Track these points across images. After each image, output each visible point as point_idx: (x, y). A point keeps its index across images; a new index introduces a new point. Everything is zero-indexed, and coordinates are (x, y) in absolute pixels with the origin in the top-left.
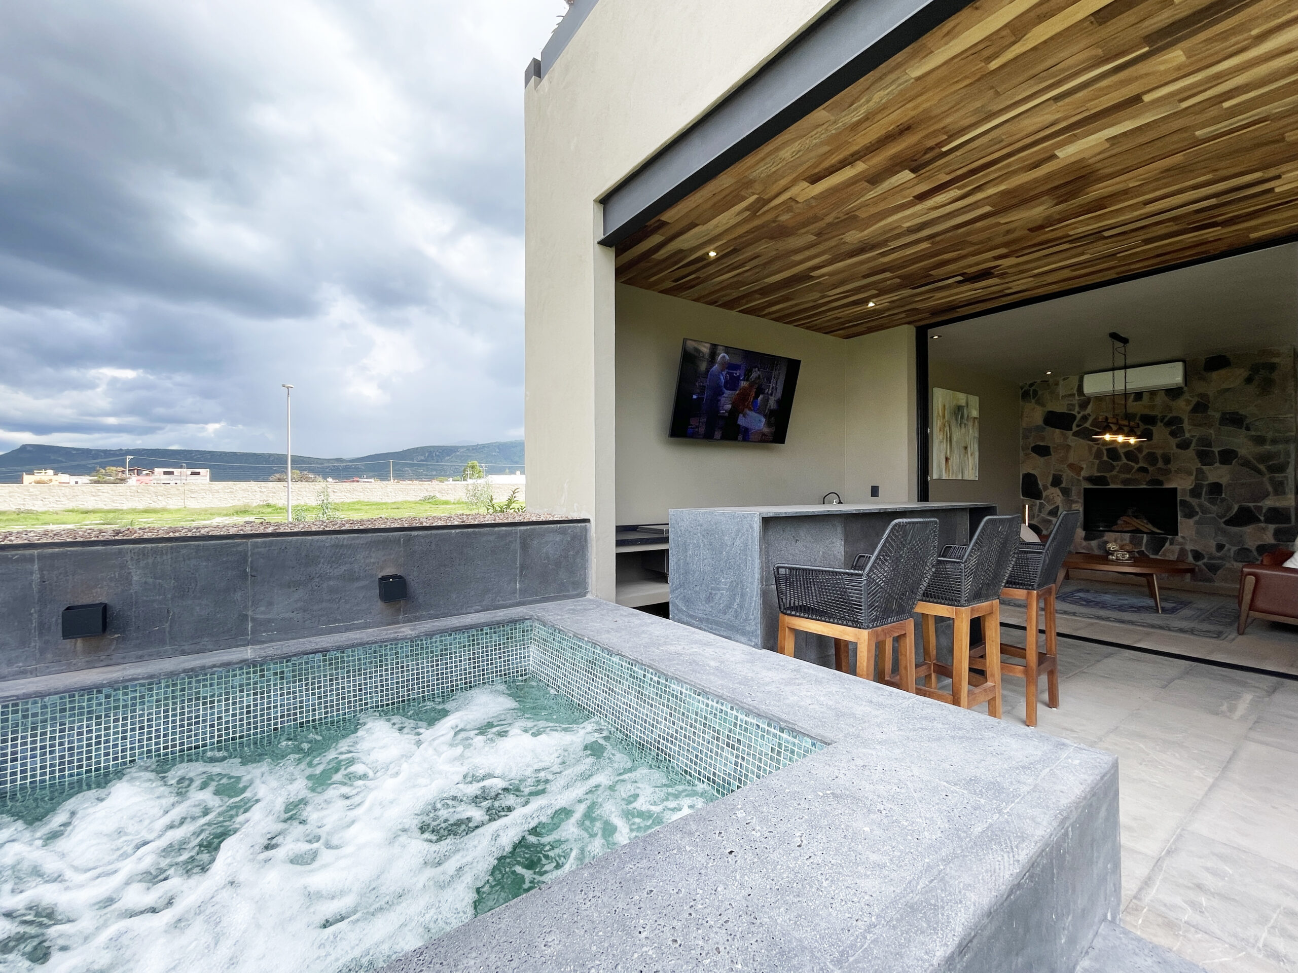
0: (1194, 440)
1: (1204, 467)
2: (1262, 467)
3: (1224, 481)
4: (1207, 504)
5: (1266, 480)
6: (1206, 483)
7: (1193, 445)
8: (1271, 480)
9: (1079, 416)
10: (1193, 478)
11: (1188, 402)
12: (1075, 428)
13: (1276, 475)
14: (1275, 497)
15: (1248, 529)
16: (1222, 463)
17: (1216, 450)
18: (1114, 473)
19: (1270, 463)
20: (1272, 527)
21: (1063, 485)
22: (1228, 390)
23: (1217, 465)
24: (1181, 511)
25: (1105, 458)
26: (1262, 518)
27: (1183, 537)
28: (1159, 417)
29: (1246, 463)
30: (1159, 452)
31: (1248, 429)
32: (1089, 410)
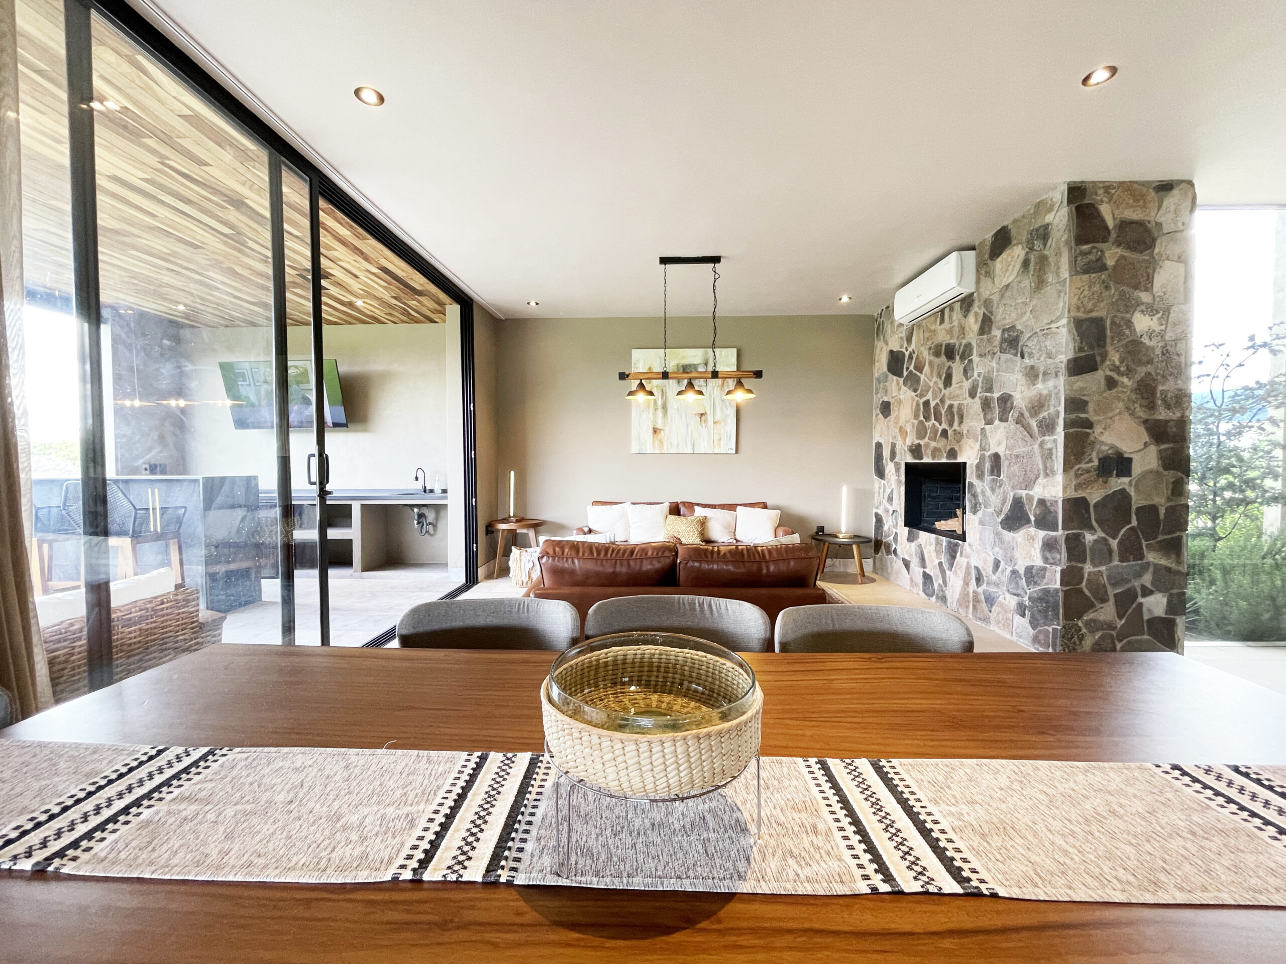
0: (980, 380)
1: (987, 427)
2: (1033, 423)
3: (1001, 451)
4: (988, 492)
5: (1036, 447)
6: (987, 454)
7: (979, 390)
8: (1041, 445)
9: (907, 354)
10: (978, 446)
11: (976, 314)
12: (905, 374)
13: (1047, 438)
14: (1045, 480)
15: (1019, 537)
16: (1001, 420)
17: (996, 395)
18: (926, 439)
19: (1041, 416)
20: (1042, 534)
21: (896, 460)
22: (1008, 285)
23: (997, 422)
24: (970, 501)
25: (922, 418)
26: (1032, 518)
27: (970, 545)
28: (957, 347)
29: (1019, 421)
30: (956, 403)
31: (1023, 357)
32: (913, 346)
